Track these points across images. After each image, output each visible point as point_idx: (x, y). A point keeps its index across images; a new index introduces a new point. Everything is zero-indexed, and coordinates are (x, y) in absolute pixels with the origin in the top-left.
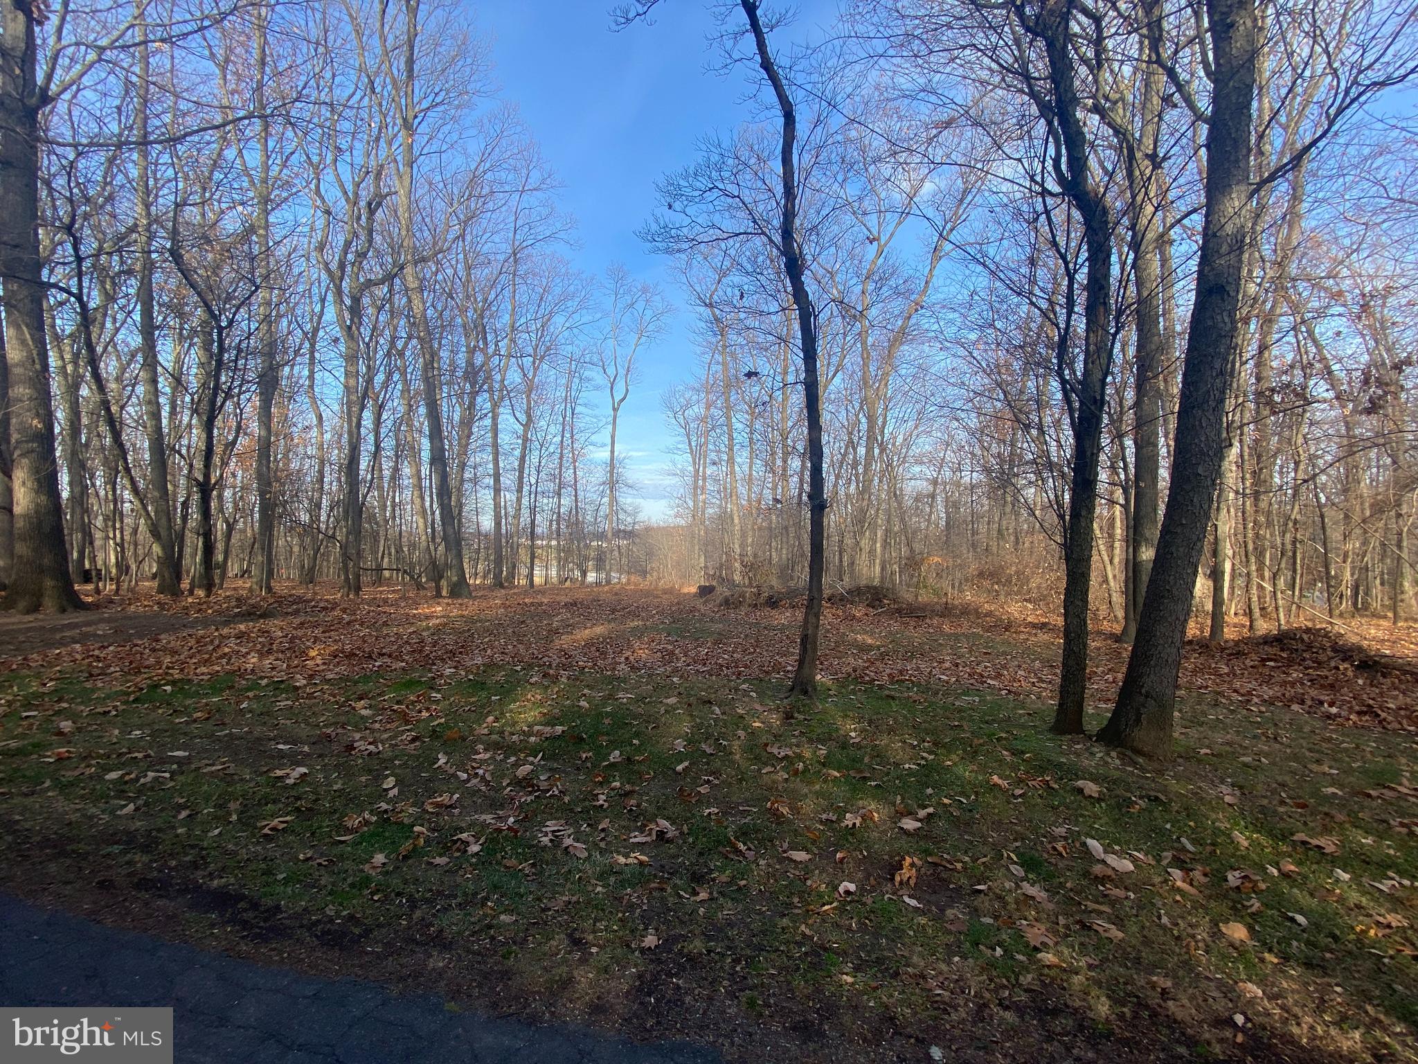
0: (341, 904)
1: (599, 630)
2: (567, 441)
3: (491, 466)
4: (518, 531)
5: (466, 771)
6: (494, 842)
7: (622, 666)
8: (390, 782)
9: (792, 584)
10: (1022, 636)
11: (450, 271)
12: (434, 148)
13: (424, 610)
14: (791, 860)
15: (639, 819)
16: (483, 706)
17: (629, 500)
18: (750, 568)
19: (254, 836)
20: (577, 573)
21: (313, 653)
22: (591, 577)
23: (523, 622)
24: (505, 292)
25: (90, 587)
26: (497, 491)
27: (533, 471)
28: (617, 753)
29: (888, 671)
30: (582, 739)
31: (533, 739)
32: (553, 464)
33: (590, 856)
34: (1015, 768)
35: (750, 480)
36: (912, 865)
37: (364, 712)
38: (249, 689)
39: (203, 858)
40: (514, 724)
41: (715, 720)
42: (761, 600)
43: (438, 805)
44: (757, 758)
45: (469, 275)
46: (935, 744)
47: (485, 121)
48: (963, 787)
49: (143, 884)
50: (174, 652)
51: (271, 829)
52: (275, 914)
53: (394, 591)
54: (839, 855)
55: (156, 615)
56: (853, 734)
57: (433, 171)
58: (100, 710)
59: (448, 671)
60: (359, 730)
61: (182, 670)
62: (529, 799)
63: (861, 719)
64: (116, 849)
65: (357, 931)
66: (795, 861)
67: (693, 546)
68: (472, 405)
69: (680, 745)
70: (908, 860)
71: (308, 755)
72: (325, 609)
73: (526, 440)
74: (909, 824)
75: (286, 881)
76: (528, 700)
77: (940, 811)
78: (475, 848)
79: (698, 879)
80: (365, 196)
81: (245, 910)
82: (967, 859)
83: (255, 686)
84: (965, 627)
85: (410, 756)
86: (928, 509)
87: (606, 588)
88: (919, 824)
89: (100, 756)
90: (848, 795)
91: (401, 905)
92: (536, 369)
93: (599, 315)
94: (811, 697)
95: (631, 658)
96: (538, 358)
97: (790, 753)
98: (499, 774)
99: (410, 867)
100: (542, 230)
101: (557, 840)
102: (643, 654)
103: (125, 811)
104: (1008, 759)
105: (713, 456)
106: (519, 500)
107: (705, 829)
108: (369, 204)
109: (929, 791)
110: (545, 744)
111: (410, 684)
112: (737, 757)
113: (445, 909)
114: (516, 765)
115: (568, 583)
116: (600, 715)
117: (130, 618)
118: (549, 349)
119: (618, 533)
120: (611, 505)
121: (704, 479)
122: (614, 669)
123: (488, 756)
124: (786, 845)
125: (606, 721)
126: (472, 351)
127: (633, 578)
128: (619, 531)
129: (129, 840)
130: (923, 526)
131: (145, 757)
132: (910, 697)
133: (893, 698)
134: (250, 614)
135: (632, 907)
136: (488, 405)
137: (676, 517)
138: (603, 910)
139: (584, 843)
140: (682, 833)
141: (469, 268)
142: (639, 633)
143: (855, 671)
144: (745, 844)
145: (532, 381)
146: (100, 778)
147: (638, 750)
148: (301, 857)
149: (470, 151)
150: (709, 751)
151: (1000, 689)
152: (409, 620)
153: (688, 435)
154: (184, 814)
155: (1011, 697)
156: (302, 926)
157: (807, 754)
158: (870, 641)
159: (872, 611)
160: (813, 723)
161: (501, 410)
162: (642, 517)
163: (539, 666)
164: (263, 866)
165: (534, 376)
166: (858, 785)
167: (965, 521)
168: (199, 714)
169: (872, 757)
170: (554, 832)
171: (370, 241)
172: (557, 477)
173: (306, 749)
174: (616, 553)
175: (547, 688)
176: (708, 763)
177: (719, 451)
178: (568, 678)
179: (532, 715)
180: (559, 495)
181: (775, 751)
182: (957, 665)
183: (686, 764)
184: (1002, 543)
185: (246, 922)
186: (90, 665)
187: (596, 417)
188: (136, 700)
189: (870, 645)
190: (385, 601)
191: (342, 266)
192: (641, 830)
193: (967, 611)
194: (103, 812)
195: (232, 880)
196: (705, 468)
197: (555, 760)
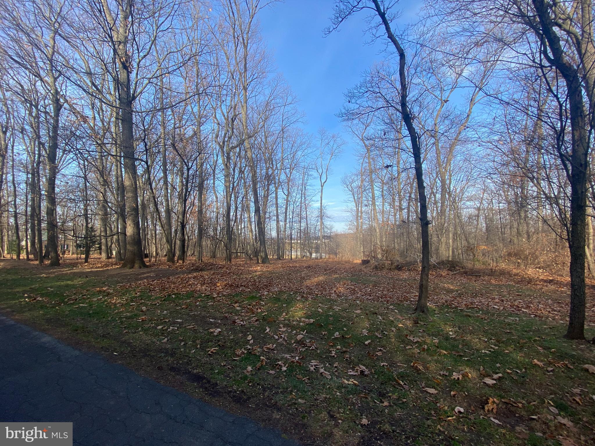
0: (238, 385)
1: (321, 278)
2: (303, 200)
3: (275, 212)
4: (285, 237)
5: (277, 335)
6: (292, 367)
7: (334, 294)
8: (250, 338)
9: (408, 259)
10: (539, 287)
11: (260, 140)
12: (253, 95)
13: (254, 268)
14: (427, 392)
15: (351, 364)
16: (280, 308)
17: (328, 223)
18: (387, 252)
19: (206, 354)
20: (308, 254)
21: (218, 285)
22: (314, 255)
23: (290, 274)
24: (279, 145)
25: (148, 259)
26: (278, 222)
27: (291, 213)
28: (337, 333)
29: (464, 303)
30: (322, 326)
31: (301, 324)
32: (298, 210)
33: (332, 378)
34: (547, 356)
35: (383, 212)
36: (494, 402)
37: (238, 308)
38: (199, 298)
39: (190, 361)
40: (293, 317)
41: (380, 322)
42: (393, 267)
43: (268, 348)
44: (403, 342)
45: (266, 140)
46: (498, 341)
47: (271, 81)
48: (517, 364)
49: (172, 369)
50: (174, 283)
51: (211, 352)
52: (216, 386)
53: (242, 261)
54: (452, 393)
55: (168, 269)
56: (451, 333)
57: (253, 103)
58: (154, 303)
59: (266, 293)
60: (237, 315)
61: (177, 290)
62: (303, 350)
63: (454, 326)
64: (163, 355)
65: (245, 397)
66: (429, 393)
67: (357, 242)
68: (268, 189)
69: (365, 332)
70: (491, 400)
71: (220, 324)
72: (220, 267)
73: (287, 201)
74: (489, 381)
75: (218, 373)
76: (298, 307)
77: (506, 375)
78: (284, 369)
79: (382, 395)
80: (231, 116)
81: (206, 383)
82: (524, 402)
83: (200, 296)
84: (504, 281)
85: (256, 327)
86: (475, 222)
87: (321, 260)
88: (495, 382)
89: (155, 320)
90: (453, 363)
91: (259, 389)
92: (291, 173)
93: (315, 149)
94: (426, 314)
95: (337, 291)
96: (291, 169)
97: (419, 340)
98: (290, 337)
99: (260, 373)
100: (293, 119)
101: (317, 369)
102: (342, 290)
103: (164, 341)
104: (542, 351)
105: (365, 202)
106: (285, 225)
107: (382, 372)
108: (232, 119)
109: (498, 365)
110: (307, 326)
111: (253, 298)
112: (393, 340)
113: (277, 393)
114: (296, 334)
115: (305, 258)
116: (328, 316)
117: (161, 271)
118: (295, 165)
119: (324, 237)
120: (321, 226)
121: (362, 213)
122: (330, 296)
123: (285, 329)
124: (423, 385)
125: (331, 319)
126: (267, 169)
127: (331, 256)
128: (325, 236)
129: (166, 352)
130: (473, 230)
131: (169, 321)
132: (478, 316)
133: (470, 316)
134: (196, 269)
135: (353, 404)
136: (274, 189)
137: (349, 229)
138: (341, 404)
139: (329, 372)
140: (371, 373)
141: (266, 138)
142: (338, 280)
143: (446, 302)
144: (403, 381)
145: (290, 178)
146: (156, 328)
147: (346, 333)
148: (222, 364)
149: (266, 94)
150: (379, 336)
151: (530, 314)
152: (249, 272)
153: (353, 194)
154: (182, 344)
155: (537, 318)
156: (225, 392)
157: (428, 341)
158: (452, 287)
159: (451, 273)
160: (429, 326)
161: (279, 190)
162: (333, 230)
163: (300, 293)
164: (210, 366)
165: (290, 176)
166: (458, 358)
167: (497, 228)
168: (184, 306)
169: (463, 345)
170: (315, 365)
171: (233, 132)
172: (300, 215)
173: (219, 321)
174: (324, 245)
175: (304, 302)
176: (379, 342)
177: (368, 201)
178: (312, 299)
179: (300, 314)
180: (300, 222)
181: (412, 339)
182: (503, 301)
183: (370, 341)
184: (520, 238)
185: (206, 388)
186: (149, 287)
187: (314, 190)
188: (164, 300)
189: (452, 289)
190: (240, 264)
191: (224, 143)
192: (353, 368)
193: (502, 273)
194: (158, 341)
195: (200, 371)
196: (361, 208)
197: (312, 334)
